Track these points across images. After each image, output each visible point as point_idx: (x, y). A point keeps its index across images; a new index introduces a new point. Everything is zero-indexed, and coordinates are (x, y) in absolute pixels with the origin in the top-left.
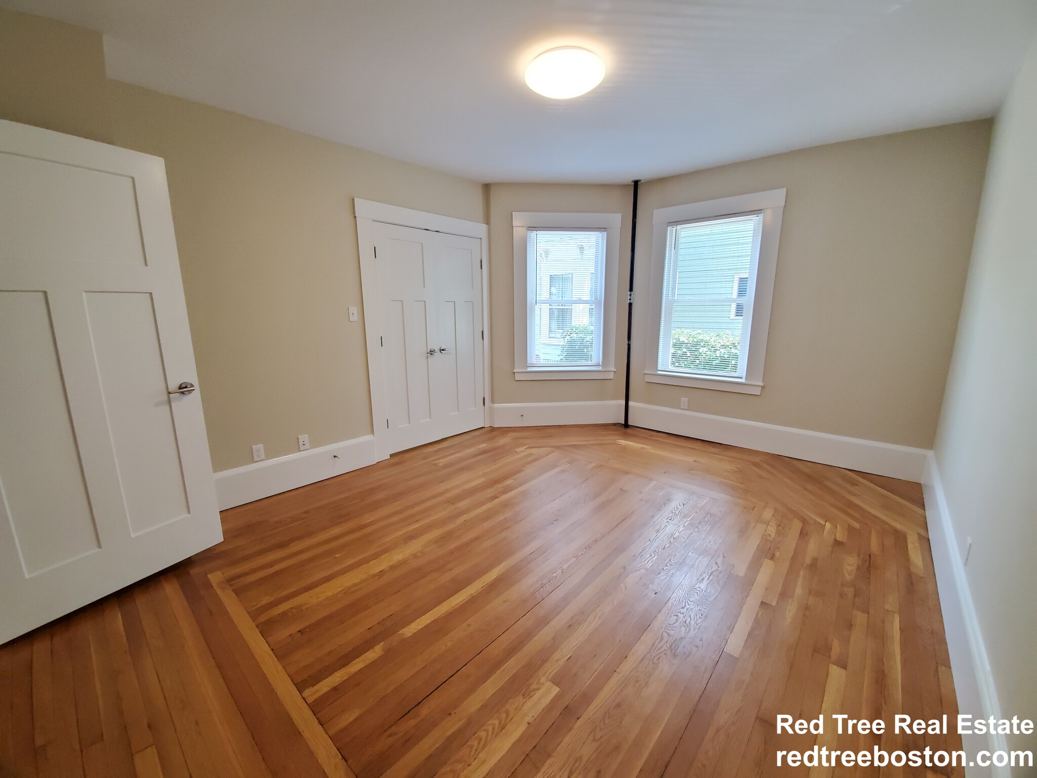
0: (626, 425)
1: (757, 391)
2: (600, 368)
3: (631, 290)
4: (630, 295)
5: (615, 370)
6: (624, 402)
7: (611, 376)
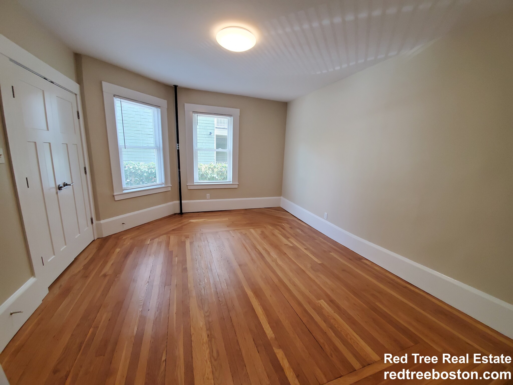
0: (181, 213)
1: (236, 186)
2: (163, 186)
3: (178, 142)
4: (178, 145)
5: (171, 185)
6: (179, 202)
7: (169, 189)
